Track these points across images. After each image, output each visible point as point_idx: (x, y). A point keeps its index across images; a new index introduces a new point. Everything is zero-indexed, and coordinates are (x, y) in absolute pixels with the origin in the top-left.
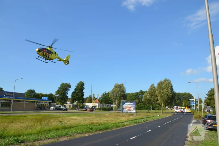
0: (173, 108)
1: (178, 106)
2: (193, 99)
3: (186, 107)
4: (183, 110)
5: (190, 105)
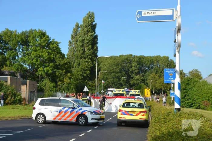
3: (147, 91)
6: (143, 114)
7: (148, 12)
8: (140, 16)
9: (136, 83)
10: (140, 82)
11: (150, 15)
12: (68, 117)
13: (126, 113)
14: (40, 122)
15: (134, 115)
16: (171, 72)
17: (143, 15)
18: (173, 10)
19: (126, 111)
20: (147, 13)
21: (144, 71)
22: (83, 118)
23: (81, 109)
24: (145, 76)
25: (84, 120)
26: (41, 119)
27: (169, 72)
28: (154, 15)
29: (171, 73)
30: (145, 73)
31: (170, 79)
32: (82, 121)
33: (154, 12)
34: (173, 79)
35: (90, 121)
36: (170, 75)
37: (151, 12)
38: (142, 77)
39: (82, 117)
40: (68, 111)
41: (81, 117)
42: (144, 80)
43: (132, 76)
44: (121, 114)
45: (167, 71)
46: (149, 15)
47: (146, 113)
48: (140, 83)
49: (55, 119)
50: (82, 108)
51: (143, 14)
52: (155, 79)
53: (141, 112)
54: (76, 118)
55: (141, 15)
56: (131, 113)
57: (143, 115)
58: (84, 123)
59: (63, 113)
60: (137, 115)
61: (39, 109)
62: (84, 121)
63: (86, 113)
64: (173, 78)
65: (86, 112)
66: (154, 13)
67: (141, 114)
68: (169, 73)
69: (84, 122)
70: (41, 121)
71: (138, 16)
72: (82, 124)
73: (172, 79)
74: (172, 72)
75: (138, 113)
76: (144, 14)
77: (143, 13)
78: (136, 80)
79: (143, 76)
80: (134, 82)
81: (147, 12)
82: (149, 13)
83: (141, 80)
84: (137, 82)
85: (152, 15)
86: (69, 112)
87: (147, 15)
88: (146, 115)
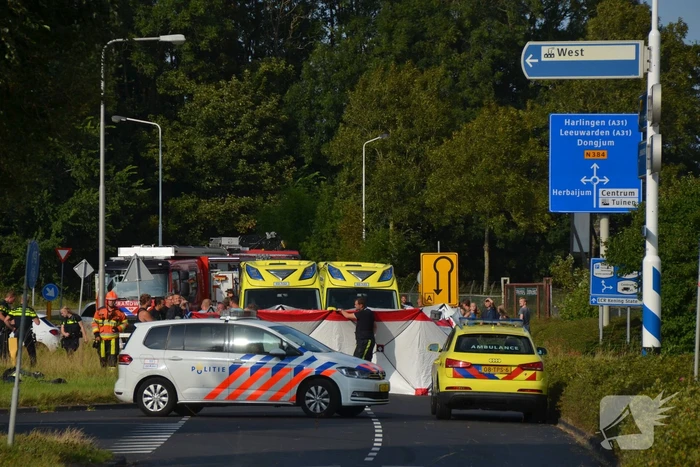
0: (74, 287)
1: (210, 232)
2: (620, 51)
3: (437, 269)
4: (334, 338)
5: (530, 205)
6: (532, 372)
7: (560, 48)
8: (537, 61)
9: (213, 161)
10: (246, 148)
11: (567, 58)
12: (265, 387)
13: (470, 371)
14: (155, 409)
15: (500, 376)
16: (594, 138)
17: (543, 59)
18: (637, 46)
19: (472, 365)
20: (555, 52)
21: (284, 33)
22: (323, 391)
23: (313, 359)
24: (295, 87)
25: (326, 397)
26: (155, 400)
27: (585, 138)
28: (580, 58)
29: (596, 144)
30: (297, 58)
31: (589, 186)
32: (317, 400)
33: (579, 48)
34: (608, 186)
35: (346, 400)
36: (589, 155)
37: (569, 48)
38: (268, 92)
39: (320, 388)
40: (265, 366)
41: (313, 389)
42: (289, 129)
43: (172, 87)
44: (455, 376)
45: (570, 128)
46: (562, 58)
47: (542, 370)
48: (252, 159)
49: (212, 395)
50: (316, 355)
51: (543, 52)
52: (409, 124)
53: (523, 367)
54: (294, 391)
55: (539, 58)
56: (490, 369)
57: (532, 378)
58: (325, 407)
59: (247, 375)
60: (510, 377)
61: (148, 361)
62: (327, 400)
63: (334, 371)
64: (607, 180)
65: (333, 368)
66: (579, 52)
67: (525, 372)
68: (580, 142)
69: (326, 403)
70: (155, 406)
71: (528, 61)
72: (318, 410)
73: (601, 185)
74: (605, 138)
75: (513, 369)
76: (547, 55)
77: (544, 50)
78: (212, 127)
79: (278, 83)
80: (187, 147)
81: (556, 47)
82: (561, 52)
83: (263, 124)
84: (222, 148)
85: (574, 58)
86: (267, 369)
87: (557, 58)
88: (542, 376)
